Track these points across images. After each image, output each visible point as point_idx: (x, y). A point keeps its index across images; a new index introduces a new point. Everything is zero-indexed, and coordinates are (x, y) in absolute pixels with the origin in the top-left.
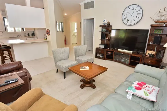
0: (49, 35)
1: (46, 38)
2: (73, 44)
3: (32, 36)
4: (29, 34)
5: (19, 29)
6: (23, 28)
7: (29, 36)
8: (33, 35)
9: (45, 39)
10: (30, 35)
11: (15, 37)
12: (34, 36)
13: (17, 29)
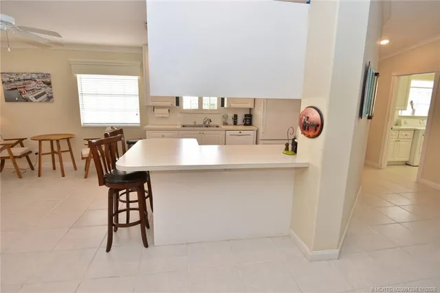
0: (311, 133)
1: (290, 147)
2: (390, 164)
3: (245, 125)
4: (236, 117)
5: (211, 103)
6: (223, 100)
7: (235, 123)
8: (249, 120)
9: (287, 149)
10: (240, 120)
11: (197, 124)
12: (250, 124)
13: (206, 100)
